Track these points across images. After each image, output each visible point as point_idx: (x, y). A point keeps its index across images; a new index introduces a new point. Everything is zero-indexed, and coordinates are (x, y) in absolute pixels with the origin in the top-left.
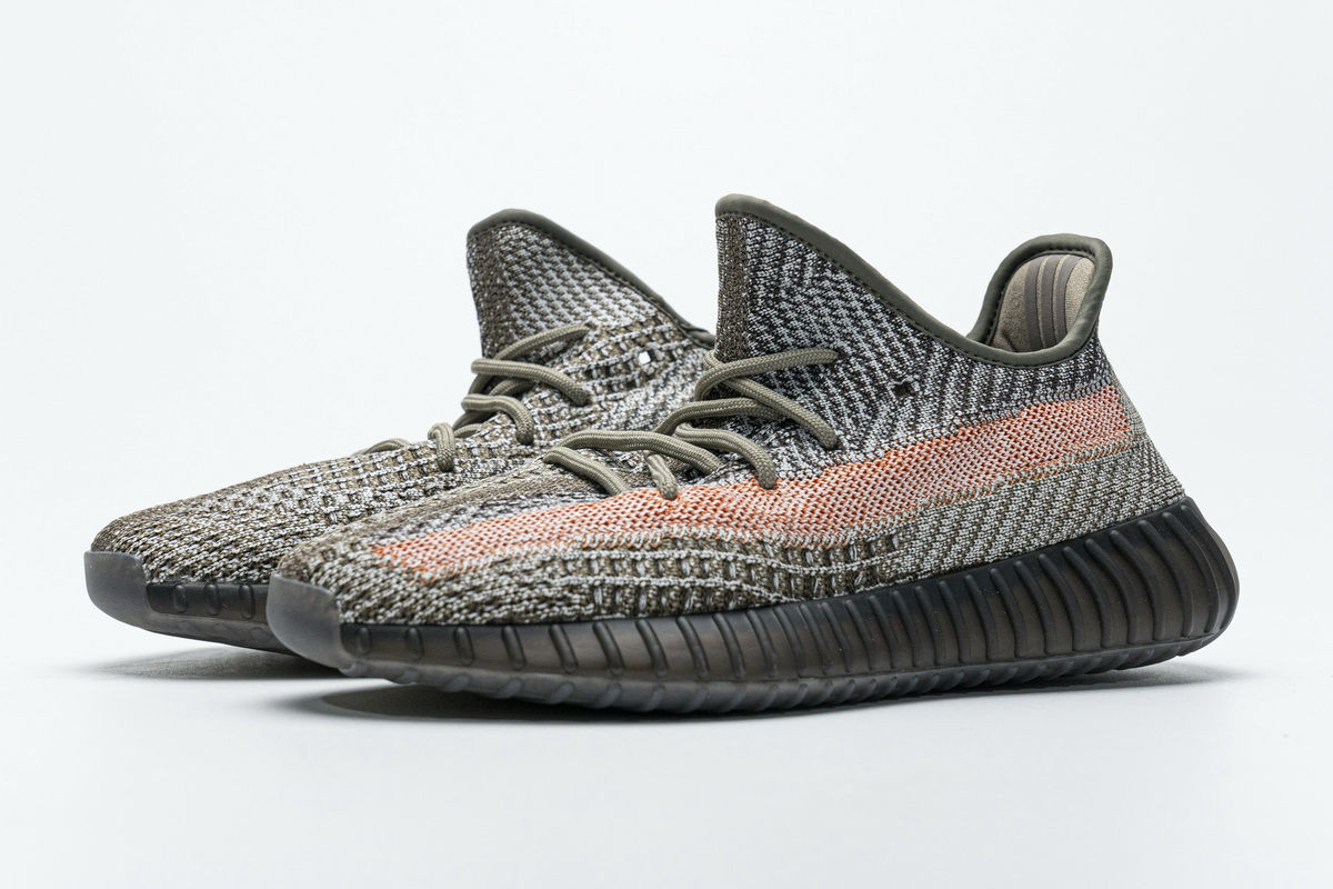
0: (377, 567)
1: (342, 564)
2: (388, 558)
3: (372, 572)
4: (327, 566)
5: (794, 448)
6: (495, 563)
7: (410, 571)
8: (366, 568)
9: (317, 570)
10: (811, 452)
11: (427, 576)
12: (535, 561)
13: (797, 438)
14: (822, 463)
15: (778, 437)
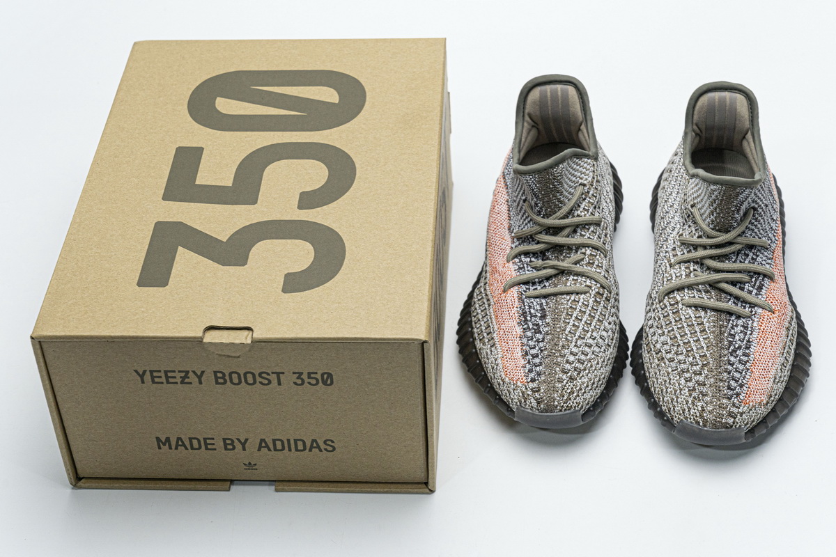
0: (751, 410)
1: (741, 416)
2: (751, 404)
3: (751, 412)
4: (737, 419)
5: (761, 255)
6: (774, 382)
7: (760, 403)
8: (749, 413)
9: (734, 423)
10: (766, 253)
11: (765, 402)
12: (779, 371)
13: (759, 250)
14: (771, 257)
15: (753, 253)
